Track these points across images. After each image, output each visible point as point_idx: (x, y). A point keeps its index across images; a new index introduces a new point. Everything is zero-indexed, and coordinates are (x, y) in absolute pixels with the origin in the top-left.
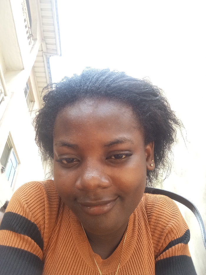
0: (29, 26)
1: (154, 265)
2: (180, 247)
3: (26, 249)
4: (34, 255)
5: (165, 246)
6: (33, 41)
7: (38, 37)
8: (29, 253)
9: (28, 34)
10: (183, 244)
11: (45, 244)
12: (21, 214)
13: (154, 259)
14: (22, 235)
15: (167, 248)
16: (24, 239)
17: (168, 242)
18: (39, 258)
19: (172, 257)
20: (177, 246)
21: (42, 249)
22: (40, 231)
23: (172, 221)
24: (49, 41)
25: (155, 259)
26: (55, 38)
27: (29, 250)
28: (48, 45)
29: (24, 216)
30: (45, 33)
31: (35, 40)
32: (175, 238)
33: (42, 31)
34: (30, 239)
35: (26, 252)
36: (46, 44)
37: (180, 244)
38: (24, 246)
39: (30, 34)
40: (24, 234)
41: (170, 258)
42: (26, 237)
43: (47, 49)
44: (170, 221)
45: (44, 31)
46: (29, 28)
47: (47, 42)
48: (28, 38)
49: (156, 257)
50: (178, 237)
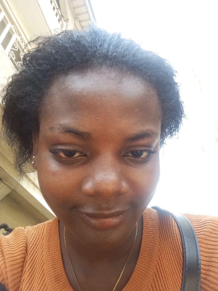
0: (58, 7)
26: (87, 12)
31: (67, 20)
33: (73, 9)
39: (60, 16)
43: (82, 27)
46: (57, 9)
48: (59, 20)
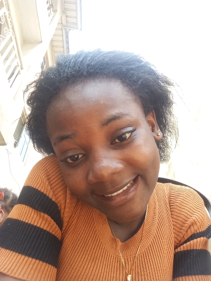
1: (173, 255)
2: (202, 240)
3: (45, 228)
4: (53, 235)
5: (186, 238)
6: (52, 13)
7: (59, 9)
8: (48, 233)
9: (49, 4)
10: (205, 238)
11: (65, 224)
12: (42, 191)
13: (173, 249)
14: (42, 214)
15: (189, 240)
16: (43, 217)
17: (189, 234)
18: (57, 239)
19: (193, 250)
20: (199, 239)
21: (61, 229)
22: (60, 210)
23: (196, 214)
24: (69, 13)
25: (175, 250)
26: (76, 11)
27: (48, 230)
28: (68, 18)
29: (45, 193)
30: (66, 4)
31: (55, 11)
32: (198, 232)
33: (63, 2)
34: (49, 218)
35: (45, 231)
36: (67, 16)
37: (202, 238)
38: (43, 225)
39: (50, 5)
40: (44, 212)
41: (190, 250)
42: (46, 216)
43: (67, 22)
44: (195, 213)
45: (65, 3)
47: (68, 15)
48: (48, 9)
49: (176, 247)
50: (200, 231)
